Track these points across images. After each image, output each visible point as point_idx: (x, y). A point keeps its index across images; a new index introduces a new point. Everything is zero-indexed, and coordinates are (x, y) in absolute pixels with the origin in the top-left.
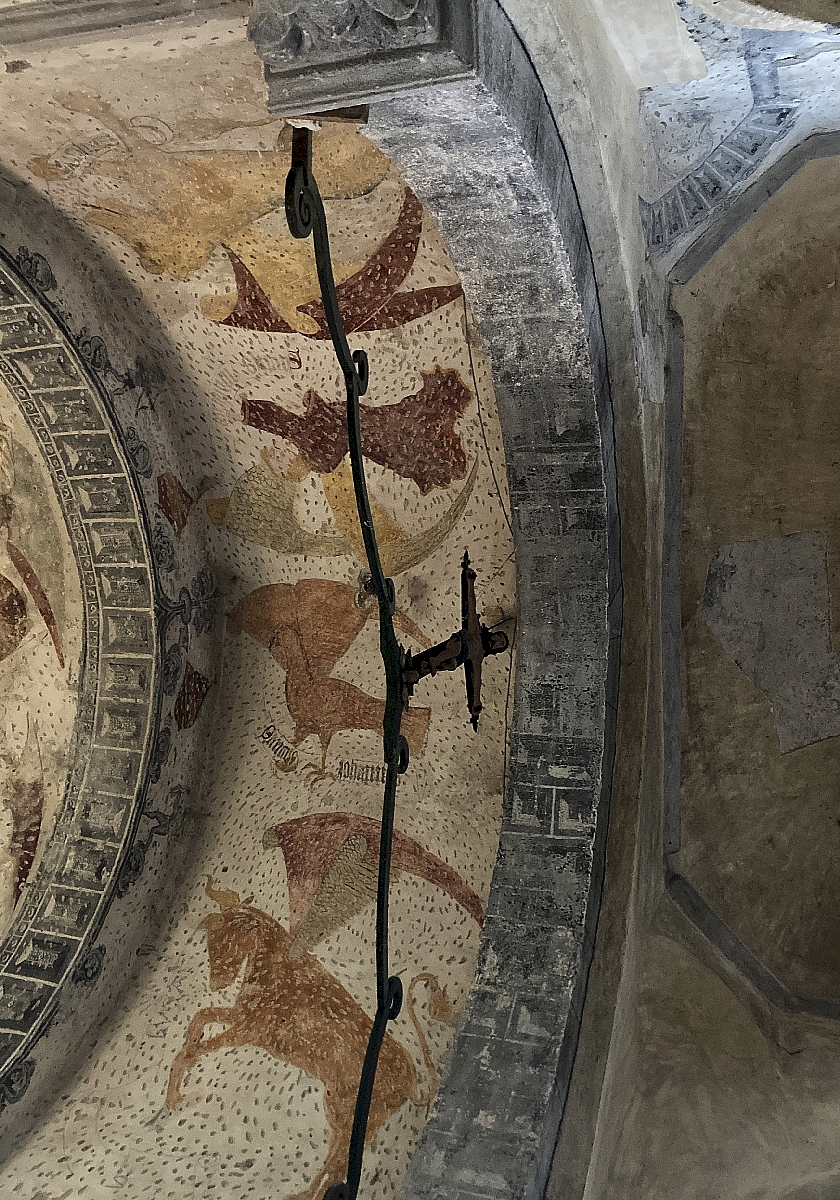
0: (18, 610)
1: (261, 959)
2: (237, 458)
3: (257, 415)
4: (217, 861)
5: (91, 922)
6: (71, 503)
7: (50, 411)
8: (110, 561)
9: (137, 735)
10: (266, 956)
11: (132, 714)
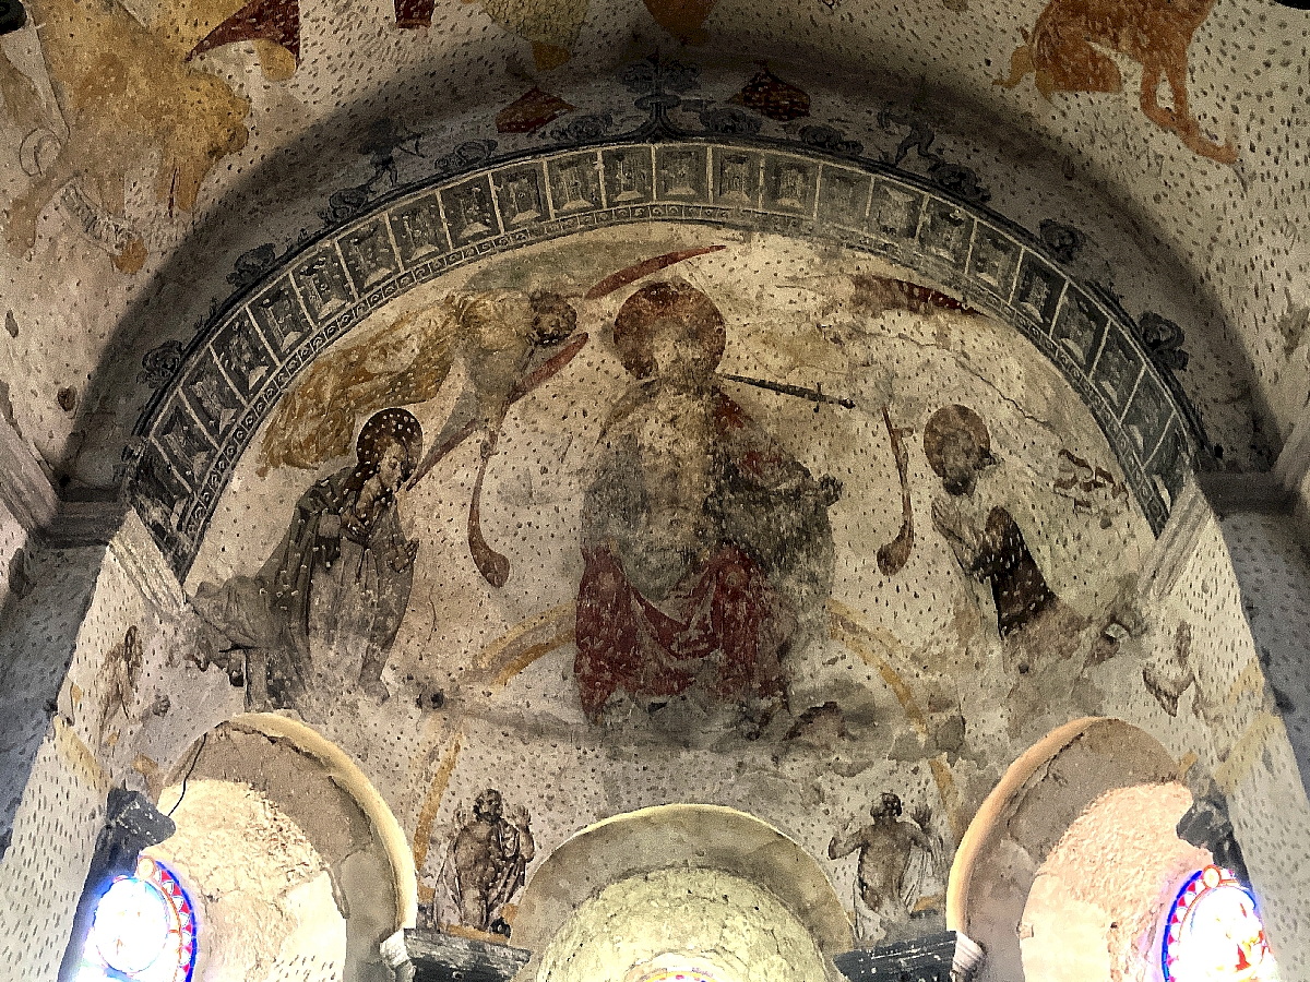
0: (662, 290)
1: (1094, 25)
2: (477, 34)
3: (416, 10)
4: (978, 73)
5: (1006, 235)
6: (532, 232)
7: (423, 251)
8: (598, 191)
9: (802, 169)
10: (1091, 17)
11: (778, 172)
